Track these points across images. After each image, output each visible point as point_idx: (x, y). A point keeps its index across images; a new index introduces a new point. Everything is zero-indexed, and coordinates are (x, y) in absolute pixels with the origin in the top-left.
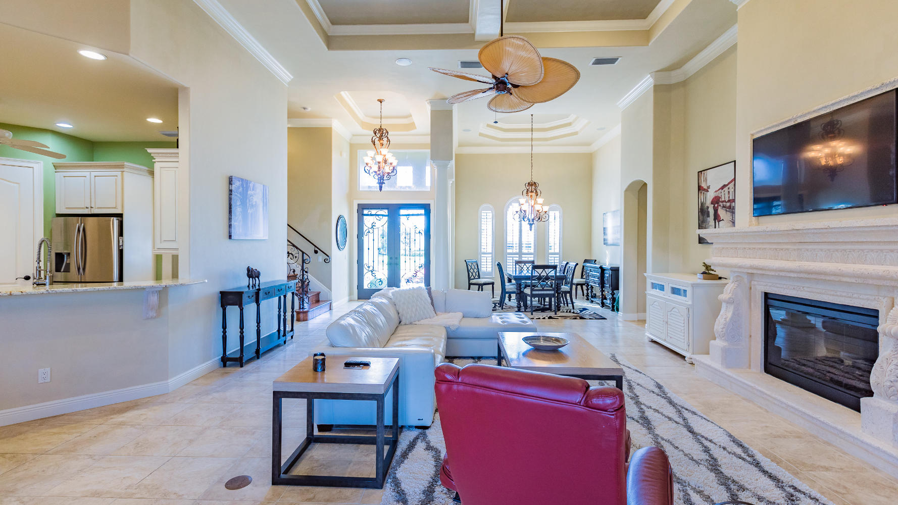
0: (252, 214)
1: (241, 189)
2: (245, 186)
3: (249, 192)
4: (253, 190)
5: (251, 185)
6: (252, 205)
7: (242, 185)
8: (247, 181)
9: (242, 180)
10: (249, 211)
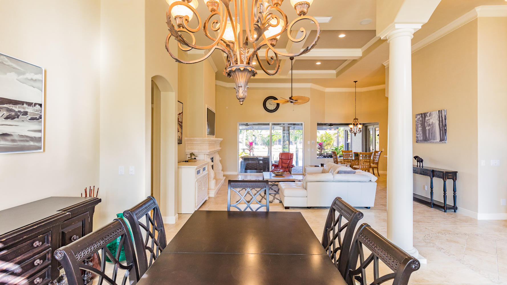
0: (429, 129)
1: (421, 119)
2: (423, 116)
3: (427, 118)
4: (430, 116)
5: (428, 114)
6: (429, 125)
7: (422, 117)
8: (425, 113)
9: (421, 114)
10: (427, 128)
